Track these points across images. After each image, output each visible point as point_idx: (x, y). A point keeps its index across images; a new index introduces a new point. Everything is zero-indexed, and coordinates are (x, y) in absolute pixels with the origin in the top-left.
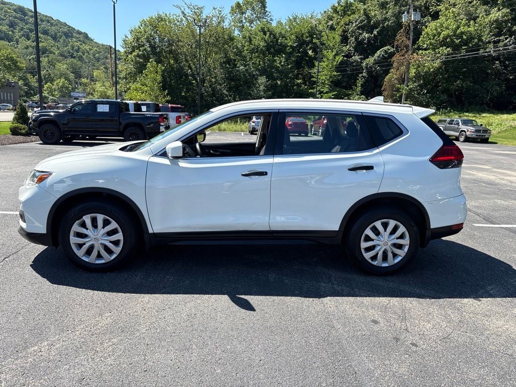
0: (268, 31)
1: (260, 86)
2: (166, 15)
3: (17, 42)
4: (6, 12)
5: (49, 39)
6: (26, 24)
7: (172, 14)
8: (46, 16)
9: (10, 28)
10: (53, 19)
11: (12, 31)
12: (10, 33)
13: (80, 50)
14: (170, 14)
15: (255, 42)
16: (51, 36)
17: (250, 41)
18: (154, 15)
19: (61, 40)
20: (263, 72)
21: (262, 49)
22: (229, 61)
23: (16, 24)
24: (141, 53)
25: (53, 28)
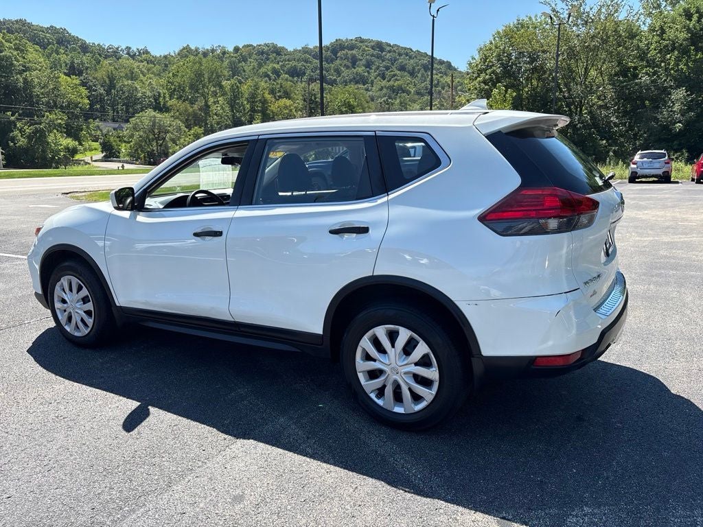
0: (697, 12)
1: (674, 104)
2: (530, 18)
3: (372, 83)
4: (364, 50)
5: (406, 76)
6: (383, 61)
7: (539, 15)
8: (405, 49)
9: (366, 68)
10: (411, 50)
11: (368, 72)
12: (366, 74)
13: (440, 84)
14: (536, 16)
15: (670, 34)
16: (409, 72)
17: (663, 31)
18: (512, 22)
19: (419, 75)
20: (680, 81)
21: (681, 45)
22: (624, 71)
23: (373, 63)
24: (487, 77)
25: (412, 61)
